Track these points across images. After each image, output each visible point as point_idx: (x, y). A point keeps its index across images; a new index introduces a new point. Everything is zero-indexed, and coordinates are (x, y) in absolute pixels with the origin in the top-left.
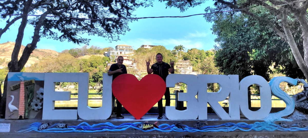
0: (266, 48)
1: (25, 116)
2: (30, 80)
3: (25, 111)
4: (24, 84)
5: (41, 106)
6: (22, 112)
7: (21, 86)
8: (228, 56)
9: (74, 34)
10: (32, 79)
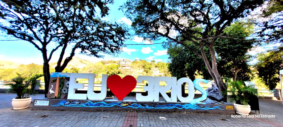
1: (58, 97)
2: (62, 77)
3: (58, 94)
4: (59, 79)
5: (67, 91)
7: (57, 80)
10: (63, 76)
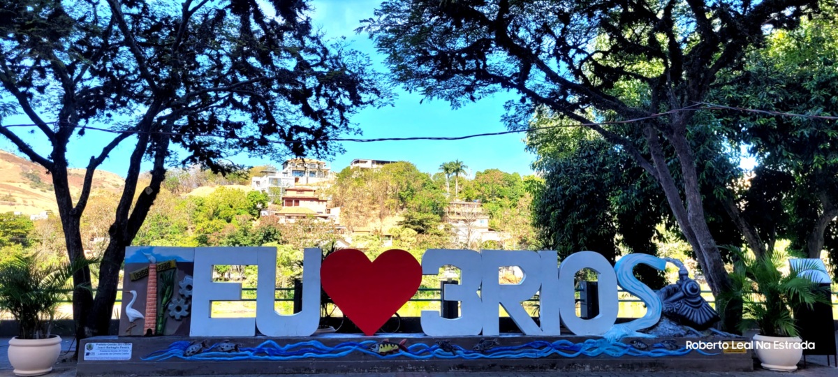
0: (638, 187)
1: (156, 330)
2: (167, 261)
3: (157, 320)
4: (156, 268)
5: (186, 311)
6: (150, 323)
7: (150, 273)
8: (560, 202)
9: (217, 154)
10: (170, 260)
